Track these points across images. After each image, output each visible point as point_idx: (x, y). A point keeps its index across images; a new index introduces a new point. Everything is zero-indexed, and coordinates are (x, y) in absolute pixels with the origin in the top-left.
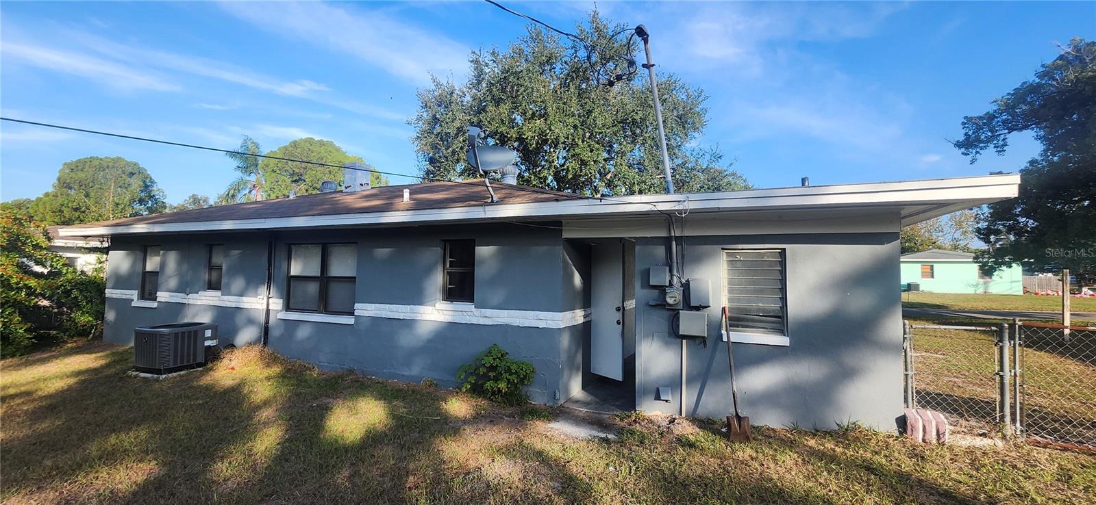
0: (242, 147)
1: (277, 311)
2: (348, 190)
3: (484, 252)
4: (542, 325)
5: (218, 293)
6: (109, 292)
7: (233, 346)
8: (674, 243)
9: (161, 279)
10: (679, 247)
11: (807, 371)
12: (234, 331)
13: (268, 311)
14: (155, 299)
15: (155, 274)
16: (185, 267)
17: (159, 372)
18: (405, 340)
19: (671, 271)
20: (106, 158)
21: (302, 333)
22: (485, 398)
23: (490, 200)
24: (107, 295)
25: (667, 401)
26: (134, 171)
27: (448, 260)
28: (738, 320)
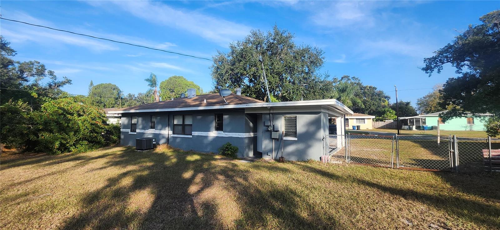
0: (150, 77)
1: (171, 134)
2: (189, 97)
3: (225, 117)
4: (240, 136)
5: (154, 130)
6: (121, 130)
7: (159, 144)
8: (271, 115)
9: (137, 125)
10: (273, 116)
11: (300, 146)
12: (159, 140)
13: (168, 134)
14: (136, 132)
15: (135, 124)
16: (144, 122)
17: (143, 150)
18: (205, 141)
19: (270, 122)
20: (106, 84)
21: (178, 140)
22: (225, 156)
23: (225, 103)
24: (121, 131)
25: (269, 155)
26: (115, 88)
27: (217, 119)
28: (287, 135)
